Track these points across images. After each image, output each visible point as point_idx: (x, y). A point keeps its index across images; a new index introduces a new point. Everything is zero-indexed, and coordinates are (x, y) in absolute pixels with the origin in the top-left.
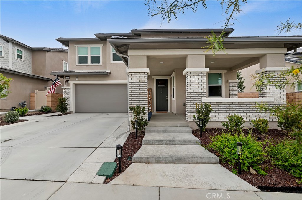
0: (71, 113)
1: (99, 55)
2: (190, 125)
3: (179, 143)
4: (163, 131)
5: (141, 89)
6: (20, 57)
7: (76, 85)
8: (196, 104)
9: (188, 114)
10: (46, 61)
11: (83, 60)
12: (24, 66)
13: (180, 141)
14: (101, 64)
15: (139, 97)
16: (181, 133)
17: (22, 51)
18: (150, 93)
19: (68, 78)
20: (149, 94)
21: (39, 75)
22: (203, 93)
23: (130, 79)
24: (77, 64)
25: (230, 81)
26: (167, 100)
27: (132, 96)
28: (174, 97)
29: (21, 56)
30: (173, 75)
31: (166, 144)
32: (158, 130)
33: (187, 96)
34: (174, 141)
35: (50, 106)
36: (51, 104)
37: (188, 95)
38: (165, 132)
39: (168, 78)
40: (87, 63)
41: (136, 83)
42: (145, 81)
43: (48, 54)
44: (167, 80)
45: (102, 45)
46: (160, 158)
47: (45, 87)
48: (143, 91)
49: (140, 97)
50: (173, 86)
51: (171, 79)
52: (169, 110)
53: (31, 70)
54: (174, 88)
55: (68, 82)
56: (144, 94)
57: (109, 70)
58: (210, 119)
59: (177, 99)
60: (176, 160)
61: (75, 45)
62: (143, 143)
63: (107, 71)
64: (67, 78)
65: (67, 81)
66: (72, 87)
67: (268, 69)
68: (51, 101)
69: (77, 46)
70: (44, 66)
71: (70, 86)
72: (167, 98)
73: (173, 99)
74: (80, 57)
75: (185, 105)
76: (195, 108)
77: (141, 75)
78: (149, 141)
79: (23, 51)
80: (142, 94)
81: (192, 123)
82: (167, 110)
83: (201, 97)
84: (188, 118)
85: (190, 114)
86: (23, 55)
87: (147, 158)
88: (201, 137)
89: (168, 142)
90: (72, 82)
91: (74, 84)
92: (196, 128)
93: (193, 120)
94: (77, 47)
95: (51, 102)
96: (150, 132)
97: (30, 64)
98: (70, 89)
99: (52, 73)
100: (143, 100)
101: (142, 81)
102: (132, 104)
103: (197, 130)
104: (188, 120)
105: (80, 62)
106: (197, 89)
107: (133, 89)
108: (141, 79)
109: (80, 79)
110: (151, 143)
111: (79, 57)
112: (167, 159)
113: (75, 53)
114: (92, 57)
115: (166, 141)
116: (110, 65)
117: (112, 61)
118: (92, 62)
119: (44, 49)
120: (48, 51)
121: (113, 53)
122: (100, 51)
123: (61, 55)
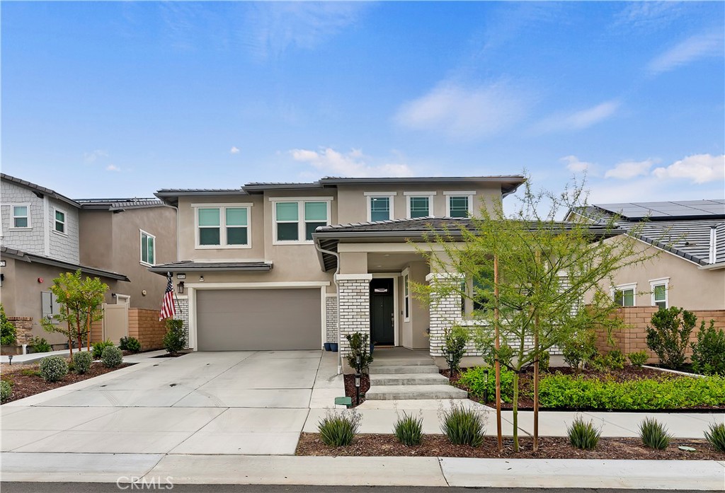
0: (190, 351)
1: (246, 226)
2: (436, 362)
4: (396, 370)
5: (358, 307)
6: (60, 227)
7: (198, 291)
8: (446, 330)
9: (434, 345)
10: (113, 235)
11: (209, 236)
12: (68, 247)
13: (421, 380)
14: (249, 246)
15: (355, 320)
16: (423, 373)
17: (62, 214)
19: (183, 277)
21: (96, 267)
22: (456, 312)
23: (342, 291)
24: (197, 246)
26: (392, 323)
27: (346, 317)
28: (407, 316)
29: (62, 225)
30: (406, 272)
31: (403, 384)
32: (388, 369)
33: (431, 316)
34: (414, 380)
35: (137, 337)
36: (137, 333)
37: (434, 316)
38: (397, 372)
39: (394, 276)
40: (218, 243)
41: (351, 297)
42: (366, 294)
43: (116, 218)
44: (392, 280)
45: (251, 204)
46: (399, 394)
47: (113, 295)
48: (362, 310)
49: (358, 320)
50: (407, 294)
51: (400, 279)
52: (396, 344)
53: (78, 254)
54: (407, 299)
55: (183, 286)
56: (363, 314)
57: (269, 260)
58: (465, 352)
59: (414, 320)
60: (418, 396)
61: (193, 205)
62: (371, 384)
63: (266, 262)
64: (179, 277)
65: (182, 284)
66: (190, 296)
68: (137, 326)
69: (196, 207)
70: (109, 247)
71: (187, 295)
72: (393, 317)
73: (406, 320)
75: (429, 331)
76: (444, 335)
77: (359, 284)
78: (379, 381)
79: (65, 213)
80: (360, 314)
81: (439, 359)
82: (393, 343)
83: (453, 319)
84: (433, 351)
85: (436, 345)
86: (65, 224)
87: (384, 394)
88: (451, 376)
89: (405, 382)
90: (191, 287)
91: (194, 289)
92: (446, 366)
93: (440, 355)
94: (195, 209)
95: (137, 330)
96: (376, 372)
97: (76, 243)
98: (187, 300)
100: (362, 323)
101: (359, 293)
102: (346, 330)
103: (448, 370)
104: (434, 355)
105: (202, 242)
106: (447, 306)
107: (347, 307)
108: (359, 291)
109: (207, 278)
110: (383, 383)
111: (201, 230)
112: (407, 395)
113: (192, 223)
114: (230, 231)
115: (403, 380)
116: (273, 250)
117: (275, 241)
118: (229, 243)
119: (111, 209)
120: (116, 212)
121: (278, 224)
122: (246, 216)
123: (137, 217)
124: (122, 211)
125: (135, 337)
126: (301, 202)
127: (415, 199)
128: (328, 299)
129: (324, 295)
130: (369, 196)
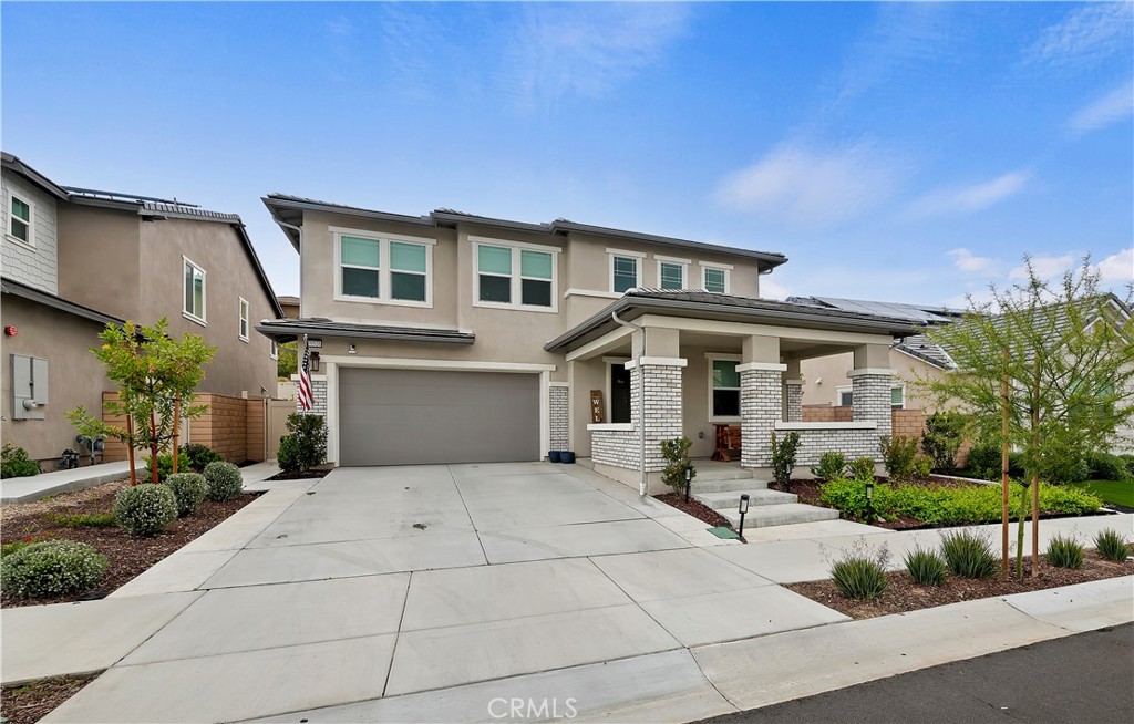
0: (330, 467)
1: (423, 274)
2: (755, 475)
3: (769, 501)
5: (669, 403)
6: (20, 230)
7: (342, 369)
10: (141, 258)
11: (359, 282)
12: (34, 270)
14: (428, 303)
17: (27, 206)
18: (596, 402)
19: (317, 344)
20: (596, 406)
24: (338, 295)
25: (789, 382)
29: (26, 226)
35: (209, 445)
36: (210, 438)
40: (376, 295)
41: (660, 389)
42: (678, 386)
43: (147, 229)
45: (434, 241)
48: (674, 408)
55: (318, 359)
56: (675, 412)
57: (467, 328)
61: (331, 228)
63: (462, 331)
65: (315, 356)
66: (330, 376)
67: (870, 371)
68: (210, 424)
69: (337, 232)
70: (131, 279)
71: (325, 374)
74: (348, 274)
75: (702, 435)
77: (670, 372)
79: (32, 204)
80: (670, 411)
81: (758, 471)
83: (773, 421)
86: (31, 225)
90: (331, 360)
91: (337, 365)
93: (760, 466)
94: (336, 235)
95: (210, 431)
97: (52, 264)
98: (324, 383)
99: (263, 324)
100: (674, 425)
101: (670, 384)
104: (752, 466)
105: (347, 290)
106: (767, 405)
107: (655, 402)
108: (670, 381)
109: (362, 350)
110: (728, 505)
111: (345, 271)
113: (330, 256)
114: (397, 278)
116: (471, 313)
117: (476, 301)
118: (395, 295)
119: (142, 212)
120: (147, 218)
121: (481, 276)
122: (426, 259)
123: (179, 234)
124: (162, 218)
125: (204, 444)
126: (517, 248)
127: (666, 265)
128: (552, 389)
129: (546, 384)
130: (613, 253)
